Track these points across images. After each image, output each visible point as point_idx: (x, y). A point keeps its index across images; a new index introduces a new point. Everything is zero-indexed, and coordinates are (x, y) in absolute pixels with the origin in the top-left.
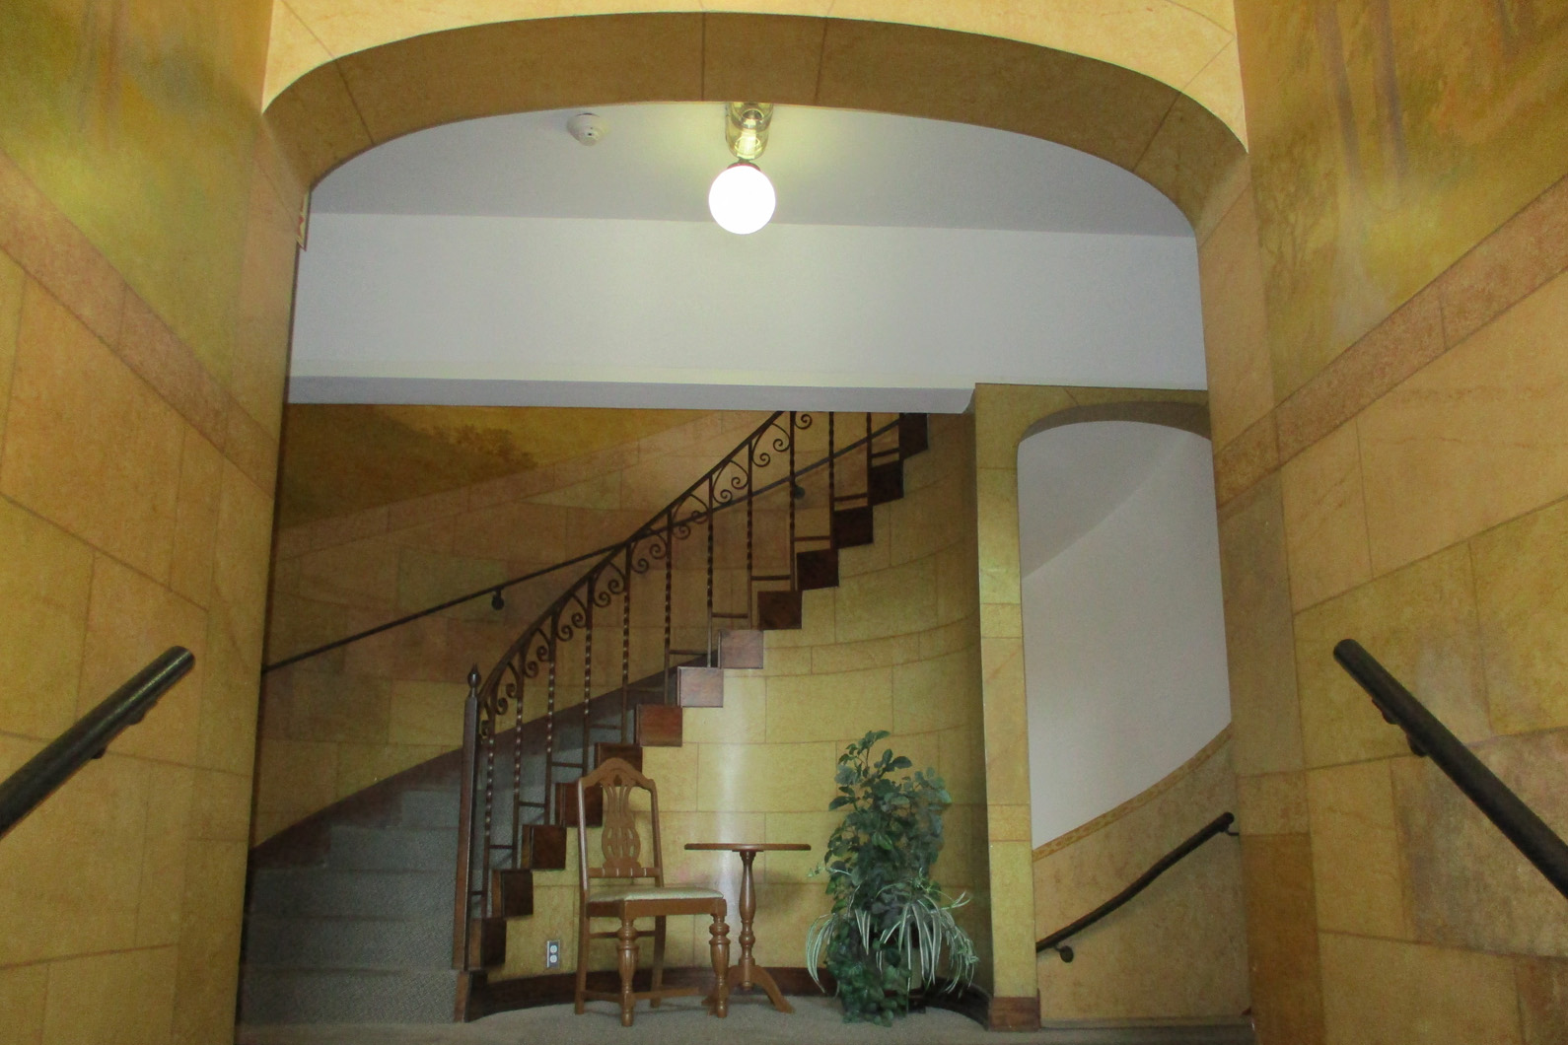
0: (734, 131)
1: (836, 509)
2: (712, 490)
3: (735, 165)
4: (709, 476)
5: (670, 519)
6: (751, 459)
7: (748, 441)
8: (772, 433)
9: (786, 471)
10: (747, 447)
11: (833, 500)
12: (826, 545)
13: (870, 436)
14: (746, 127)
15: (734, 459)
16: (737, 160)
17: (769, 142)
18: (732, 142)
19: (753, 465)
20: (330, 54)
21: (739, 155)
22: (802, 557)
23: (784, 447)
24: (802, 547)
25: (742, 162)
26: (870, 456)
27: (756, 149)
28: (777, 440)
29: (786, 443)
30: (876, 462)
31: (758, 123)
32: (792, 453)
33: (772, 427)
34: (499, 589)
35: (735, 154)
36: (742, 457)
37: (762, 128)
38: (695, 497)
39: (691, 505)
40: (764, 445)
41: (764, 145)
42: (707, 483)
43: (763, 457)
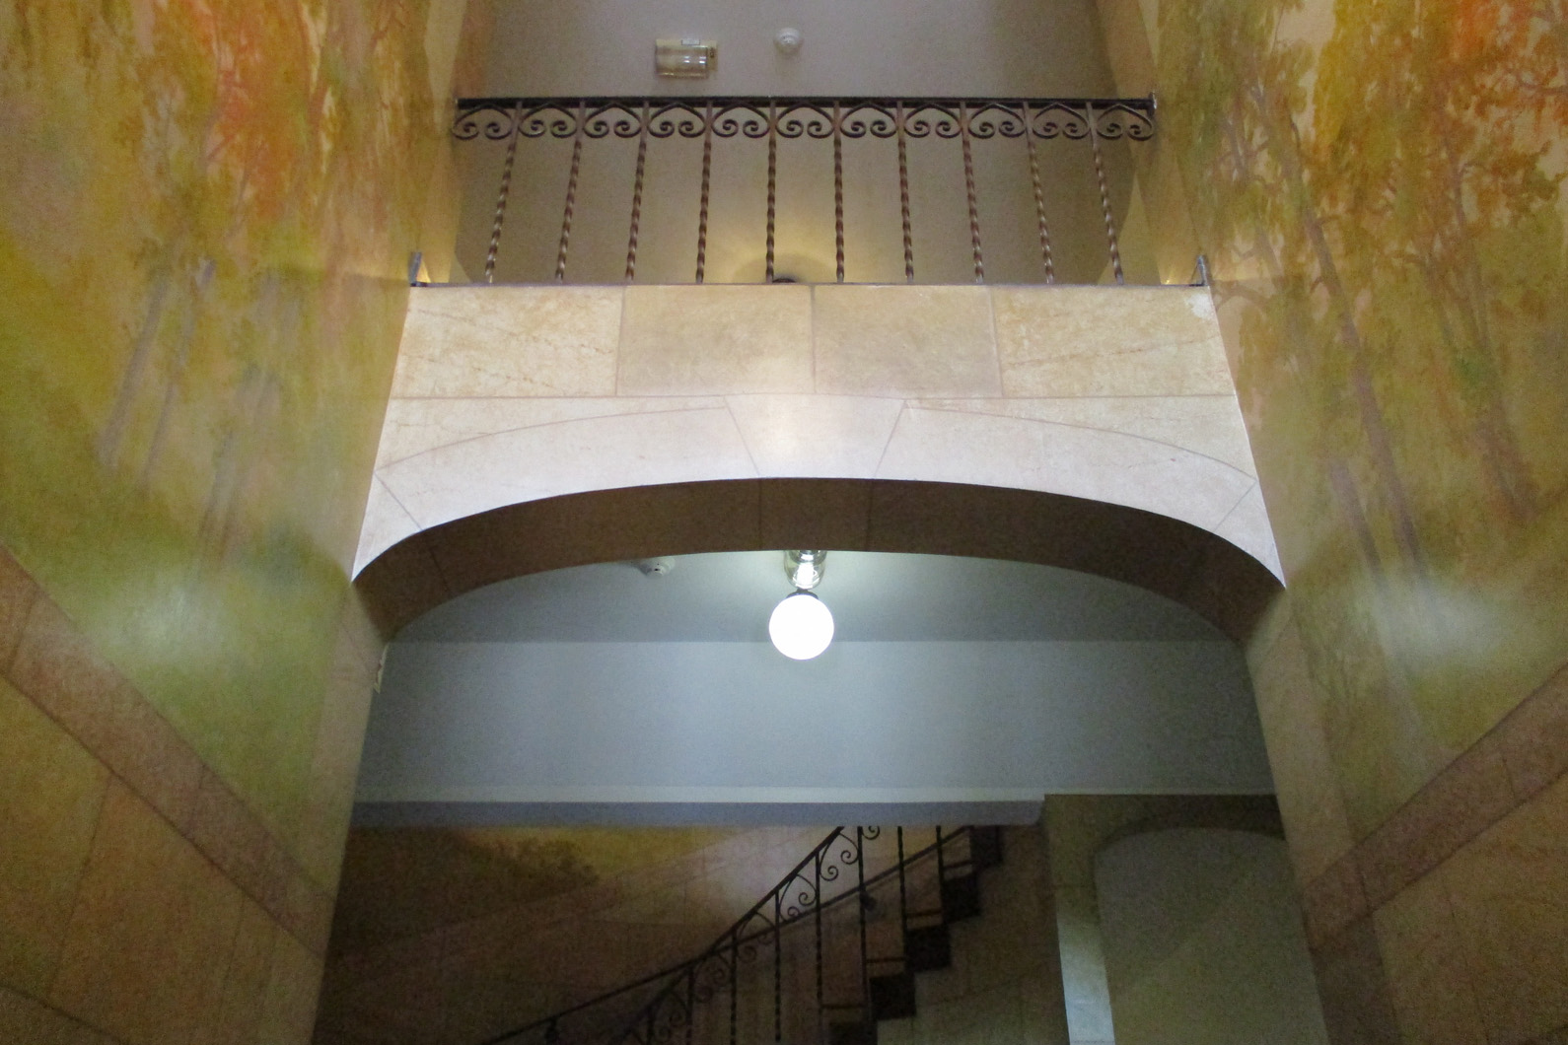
0: (792, 564)
1: (909, 927)
2: (778, 906)
3: (794, 594)
4: (775, 892)
5: (734, 939)
6: (818, 872)
7: (815, 853)
8: (839, 844)
9: (855, 883)
10: (814, 859)
11: (905, 916)
12: (900, 967)
13: (940, 841)
14: (804, 561)
15: (801, 873)
16: (795, 590)
17: (825, 573)
18: (791, 573)
19: (821, 880)
20: (419, 526)
21: (797, 585)
22: (874, 981)
23: (852, 859)
24: (876, 970)
25: (800, 591)
26: (942, 868)
27: (814, 580)
28: (844, 852)
29: (854, 854)
30: (949, 875)
31: (815, 558)
32: (861, 865)
33: (839, 838)
34: (553, 1020)
35: (793, 584)
36: (809, 871)
37: (817, 562)
38: (761, 915)
39: (757, 922)
40: (832, 856)
41: (821, 575)
42: (773, 899)
43: (831, 870)
